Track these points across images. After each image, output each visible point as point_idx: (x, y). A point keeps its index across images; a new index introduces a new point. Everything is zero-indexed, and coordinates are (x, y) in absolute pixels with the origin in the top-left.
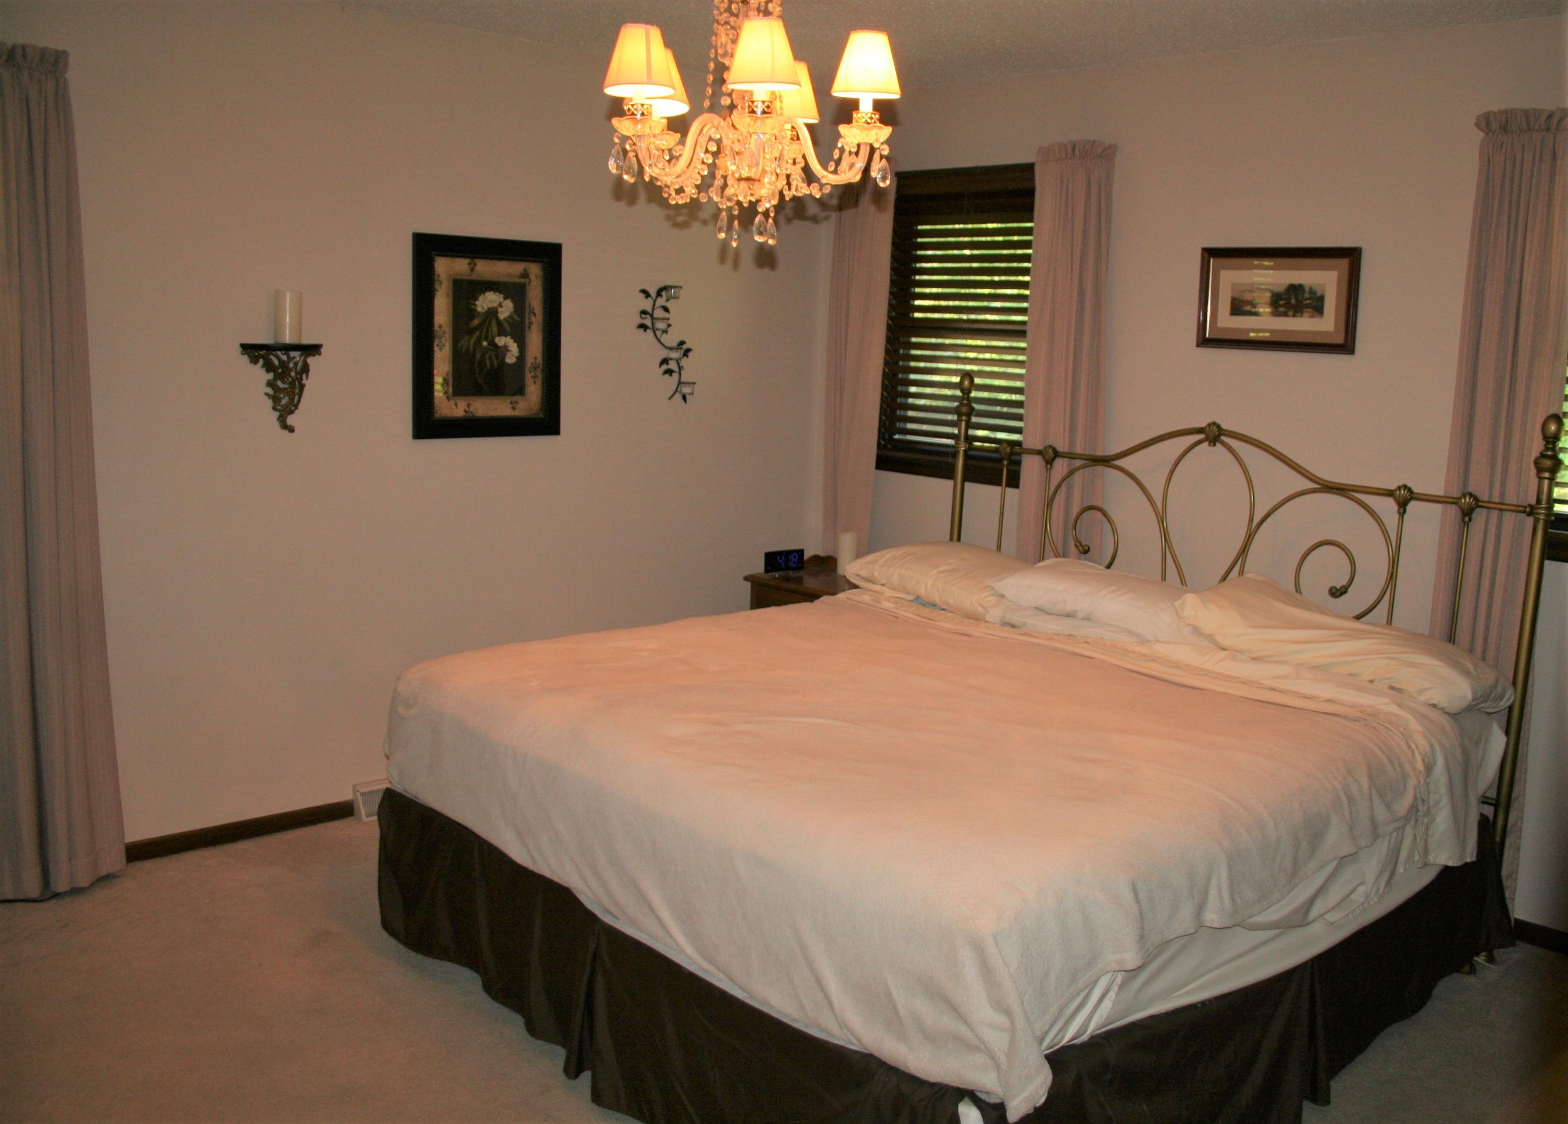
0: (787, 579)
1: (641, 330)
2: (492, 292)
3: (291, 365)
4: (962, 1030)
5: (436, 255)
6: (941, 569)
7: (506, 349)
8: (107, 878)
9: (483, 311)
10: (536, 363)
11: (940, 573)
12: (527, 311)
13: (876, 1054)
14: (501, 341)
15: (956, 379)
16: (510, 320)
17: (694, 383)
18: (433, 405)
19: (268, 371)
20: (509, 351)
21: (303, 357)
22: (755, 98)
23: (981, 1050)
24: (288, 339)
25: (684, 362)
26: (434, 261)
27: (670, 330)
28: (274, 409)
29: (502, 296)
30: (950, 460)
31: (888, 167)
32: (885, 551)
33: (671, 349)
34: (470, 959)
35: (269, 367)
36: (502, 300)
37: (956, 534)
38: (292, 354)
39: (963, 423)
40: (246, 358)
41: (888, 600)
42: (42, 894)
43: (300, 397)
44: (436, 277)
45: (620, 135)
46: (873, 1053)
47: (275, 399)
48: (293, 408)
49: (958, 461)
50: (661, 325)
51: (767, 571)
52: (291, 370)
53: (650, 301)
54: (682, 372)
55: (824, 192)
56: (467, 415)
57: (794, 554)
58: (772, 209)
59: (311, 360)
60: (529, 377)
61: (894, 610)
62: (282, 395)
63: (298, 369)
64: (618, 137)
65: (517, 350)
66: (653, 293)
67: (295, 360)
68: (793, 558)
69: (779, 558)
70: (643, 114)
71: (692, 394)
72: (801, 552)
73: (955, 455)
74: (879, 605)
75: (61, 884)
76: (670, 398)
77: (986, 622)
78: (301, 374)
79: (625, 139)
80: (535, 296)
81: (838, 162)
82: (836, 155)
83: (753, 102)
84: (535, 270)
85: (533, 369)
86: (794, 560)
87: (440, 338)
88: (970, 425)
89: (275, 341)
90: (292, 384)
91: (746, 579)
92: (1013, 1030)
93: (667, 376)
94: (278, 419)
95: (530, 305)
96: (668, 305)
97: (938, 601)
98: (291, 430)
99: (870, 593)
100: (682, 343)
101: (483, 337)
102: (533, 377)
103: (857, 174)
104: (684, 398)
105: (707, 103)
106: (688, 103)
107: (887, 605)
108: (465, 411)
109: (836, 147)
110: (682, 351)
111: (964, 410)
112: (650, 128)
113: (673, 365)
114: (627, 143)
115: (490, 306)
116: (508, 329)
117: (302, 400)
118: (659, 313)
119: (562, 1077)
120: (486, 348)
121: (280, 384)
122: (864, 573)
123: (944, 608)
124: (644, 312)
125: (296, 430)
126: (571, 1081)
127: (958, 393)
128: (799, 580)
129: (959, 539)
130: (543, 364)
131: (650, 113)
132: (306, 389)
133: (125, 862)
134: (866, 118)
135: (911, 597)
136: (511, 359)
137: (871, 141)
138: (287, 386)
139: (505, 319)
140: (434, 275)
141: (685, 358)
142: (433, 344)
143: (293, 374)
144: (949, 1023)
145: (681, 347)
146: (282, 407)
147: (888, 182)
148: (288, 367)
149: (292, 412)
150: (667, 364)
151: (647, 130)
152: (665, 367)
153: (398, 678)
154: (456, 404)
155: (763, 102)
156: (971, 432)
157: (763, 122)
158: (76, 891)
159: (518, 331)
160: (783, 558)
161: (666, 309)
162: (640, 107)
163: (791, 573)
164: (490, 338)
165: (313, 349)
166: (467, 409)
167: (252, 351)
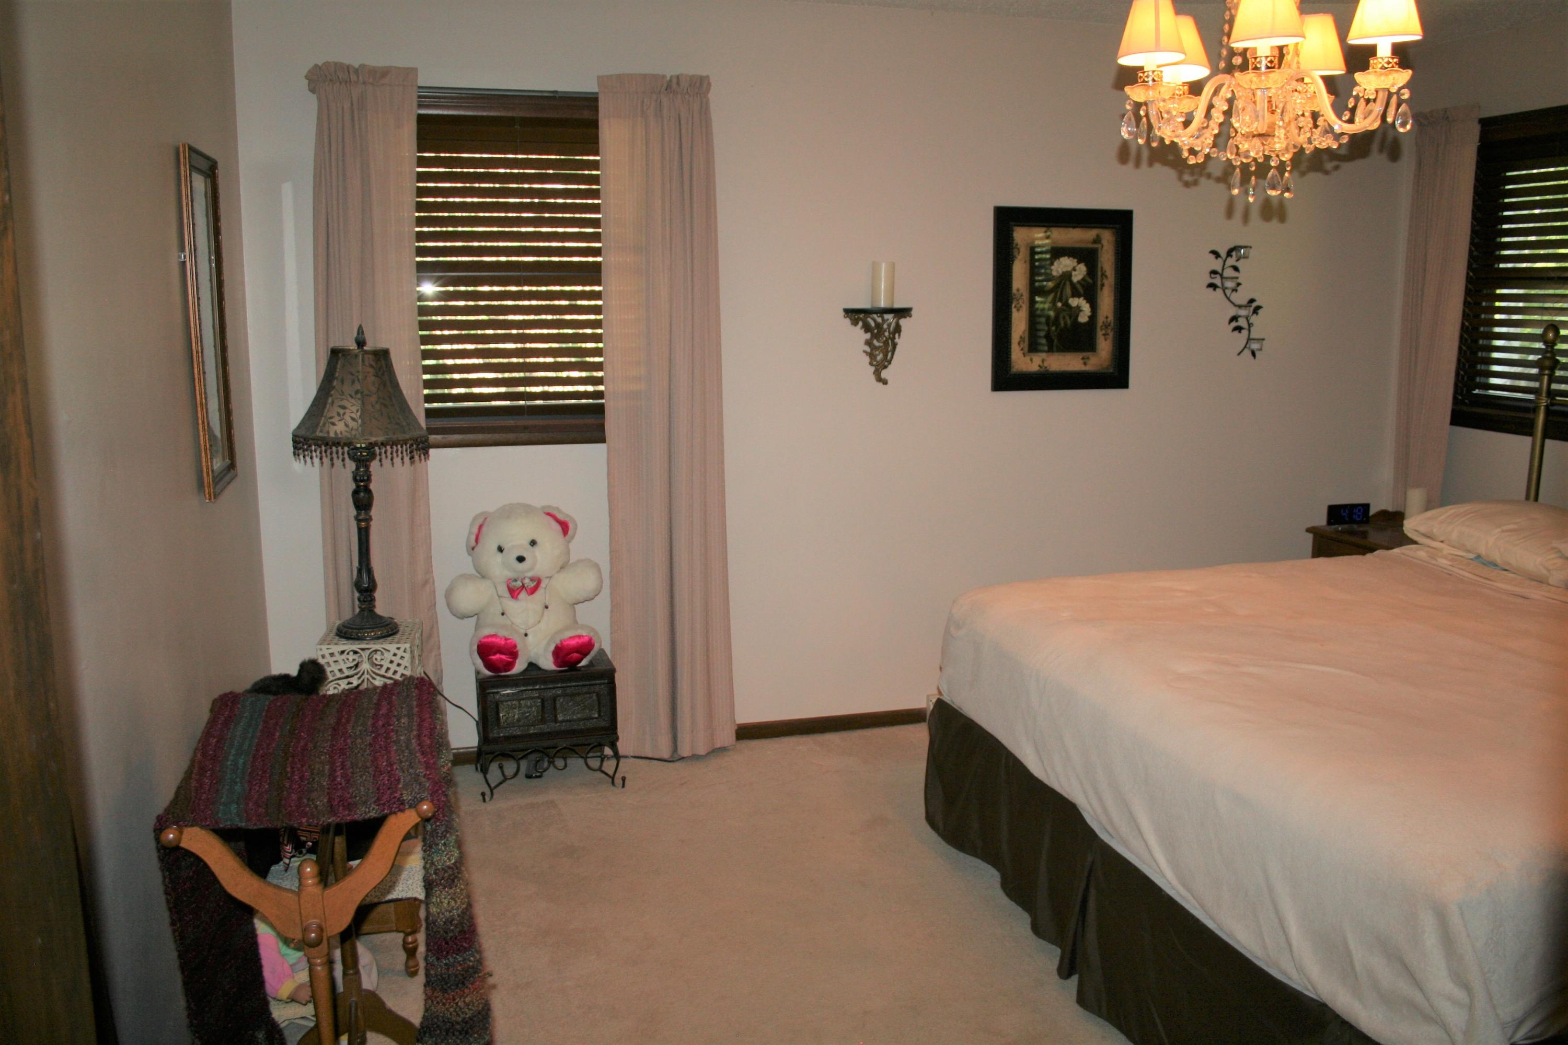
0: (1351, 533)
1: (1211, 289)
2: (1066, 258)
3: (885, 326)
4: (1418, 997)
5: (1015, 225)
6: (1505, 528)
7: (1079, 309)
8: (721, 751)
9: (1058, 275)
10: (1107, 322)
11: (1503, 531)
12: (1099, 274)
13: (1330, 1005)
14: (1074, 302)
15: (1539, 331)
16: (1083, 283)
17: (1263, 339)
18: (1010, 361)
19: (866, 332)
20: (1081, 311)
21: (895, 320)
22: (1258, 55)
23: (1437, 1023)
24: (883, 304)
25: (1253, 319)
26: (1013, 231)
27: (1239, 288)
28: (871, 364)
29: (1076, 260)
30: (1532, 416)
31: (1409, 111)
32: (1450, 507)
33: (1240, 307)
34: (991, 857)
35: (867, 328)
36: (1075, 264)
37: (1533, 493)
38: (886, 316)
39: (1546, 378)
40: (848, 321)
41: (1445, 558)
42: (672, 756)
43: (893, 354)
44: (1014, 245)
45: (1132, 103)
46: (1327, 1003)
47: (872, 356)
48: (886, 363)
49: (1539, 416)
50: (1230, 284)
51: (1329, 523)
52: (885, 331)
53: (1220, 261)
54: (1252, 329)
55: (1341, 142)
56: (1041, 370)
57: (1360, 508)
58: (1288, 163)
59: (903, 322)
60: (1100, 334)
61: (1450, 568)
62: (877, 352)
63: (891, 329)
64: (1130, 104)
65: (1090, 310)
66: (1223, 254)
67: (889, 322)
68: (1357, 511)
69: (1342, 511)
70: (1154, 80)
71: (1261, 349)
72: (1366, 507)
73: (1535, 410)
74: (1434, 562)
75: (685, 751)
76: (1239, 354)
77: (1549, 585)
78: (894, 334)
79: (1138, 105)
80: (1107, 260)
81: (1353, 111)
82: (1351, 104)
83: (1256, 58)
84: (1107, 237)
85: (1104, 327)
86: (1359, 513)
87: (1018, 300)
88: (1552, 379)
89: (872, 304)
90: (886, 343)
91: (1308, 530)
92: (1471, 1008)
93: (1236, 333)
94: (874, 373)
95: (1102, 268)
96: (1237, 264)
97: (1499, 561)
98: (885, 382)
99: (1428, 549)
100: (1252, 301)
101: (1057, 299)
102: (1104, 335)
103: (1374, 121)
104: (1253, 354)
105: (1222, 65)
106: (1209, 67)
107: (1443, 562)
108: (1040, 366)
109: (1350, 95)
110: (1252, 309)
111: (1547, 363)
112: (1159, 92)
113: (1242, 322)
114: (1141, 109)
115: (1065, 270)
116: (1081, 291)
117: (895, 356)
118: (1229, 273)
119: (1056, 977)
120: (1060, 308)
121: (876, 343)
122: (1422, 529)
123: (1507, 568)
124: (1214, 272)
125: (889, 382)
126: (1062, 981)
127: (1539, 345)
128: (1364, 535)
129: (1536, 499)
130: (1114, 322)
131: (1161, 78)
132: (898, 347)
133: (734, 738)
134: (1383, 63)
135: (1472, 556)
136: (1083, 318)
137: (1387, 87)
138: (881, 344)
139: (1078, 282)
140: (1013, 243)
141: (1255, 315)
142: (1011, 306)
143: (887, 334)
144: (1405, 988)
145: (1250, 304)
146: (877, 362)
147: (1408, 127)
148: (882, 328)
149: (885, 367)
150: (1237, 321)
151: (1157, 95)
152: (1234, 324)
153: (954, 602)
154: (1031, 360)
155: (1267, 57)
156: (1554, 386)
157: (1268, 78)
158: (695, 757)
159: (1089, 291)
160: (1347, 511)
161: (1236, 269)
162: (1150, 73)
163: (1355, 526)
164: (1064, 301)
165: (904, 312)
166: (1041, 364)
167: (854, 314)
